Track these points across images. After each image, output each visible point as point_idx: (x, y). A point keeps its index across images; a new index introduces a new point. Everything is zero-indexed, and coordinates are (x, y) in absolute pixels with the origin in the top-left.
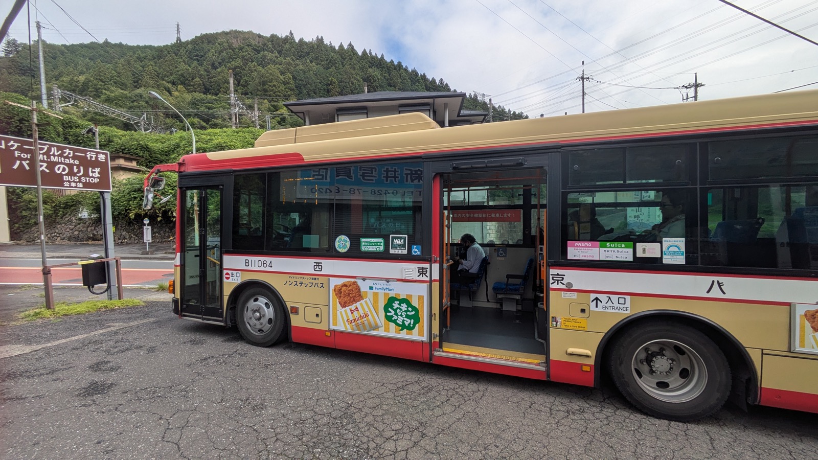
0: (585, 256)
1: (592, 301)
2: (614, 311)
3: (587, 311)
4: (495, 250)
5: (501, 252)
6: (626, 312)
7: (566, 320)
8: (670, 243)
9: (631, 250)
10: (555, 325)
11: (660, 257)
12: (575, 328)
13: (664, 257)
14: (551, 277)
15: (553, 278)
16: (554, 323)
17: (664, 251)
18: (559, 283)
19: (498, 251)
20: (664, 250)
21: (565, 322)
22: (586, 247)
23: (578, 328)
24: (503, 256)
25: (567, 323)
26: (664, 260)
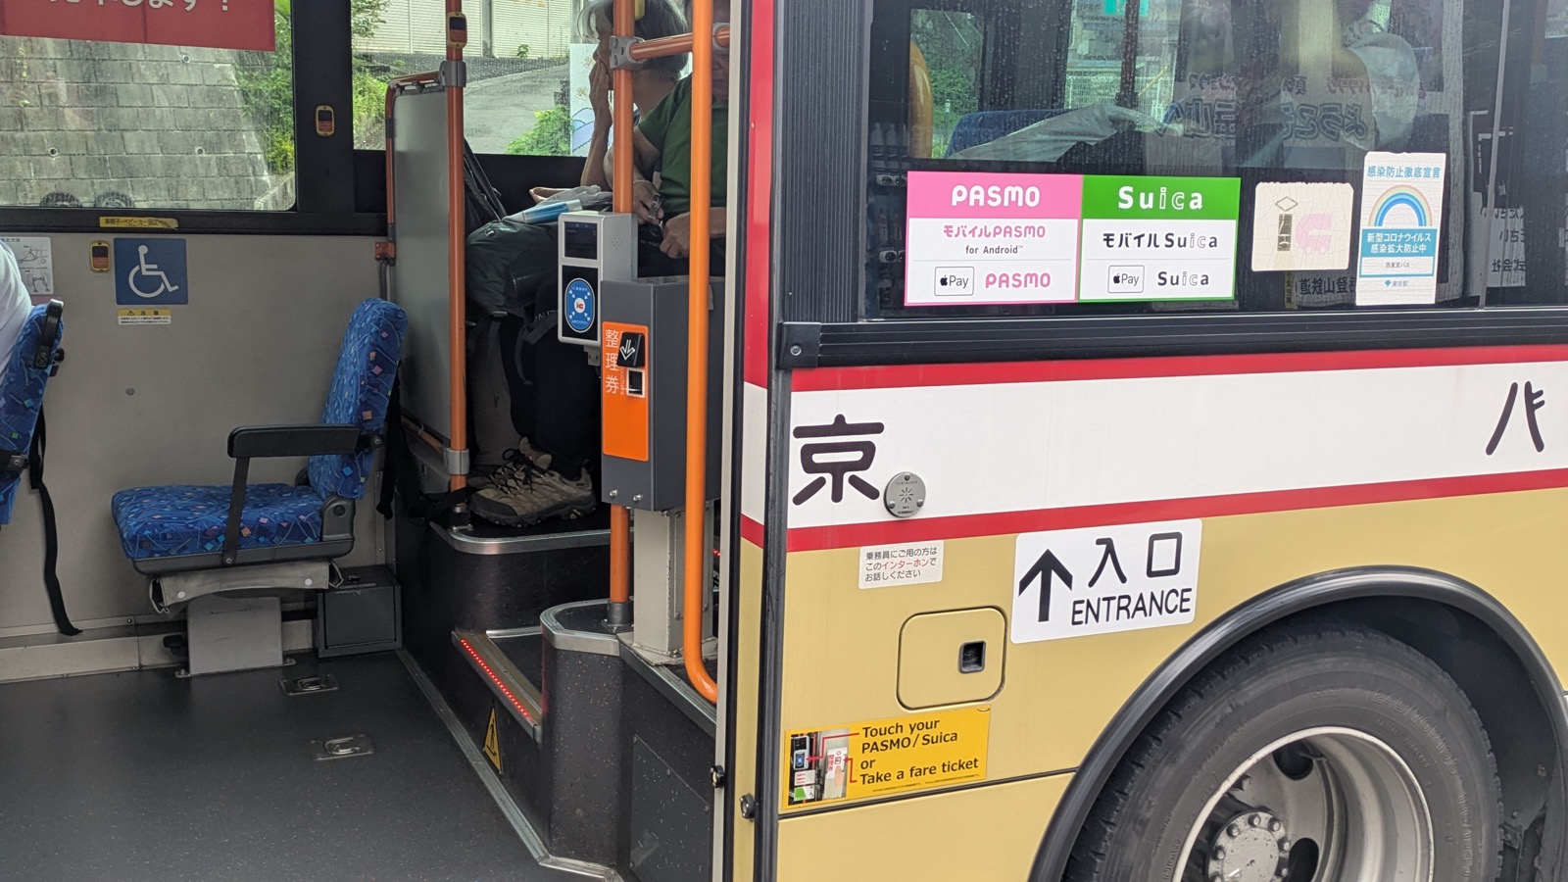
0: (1004, 280)
1: (1024, 584)
2: (1124, 624)
3: (991, 655)
4: (99, 252)
5: (146, 269)
6: (1178, 618)
7: (881, 739)
8: (1394, 181)
9: (1227, 230)
10: (809, 793)
11: (1345, 266)
12: (924, 783)
13: (1365, 265)
14: (796, 445)
15: (807, 452)
16: (807, 777)
17: (1366, 232)
18: (847, 486)
19: (126, 260)
20: (1364, 225)
21: (869, 756)
22: (1013, 211)
23: (939, 779)
24: (165, 299)
25: (884, 762)
26: (1361, 284)
